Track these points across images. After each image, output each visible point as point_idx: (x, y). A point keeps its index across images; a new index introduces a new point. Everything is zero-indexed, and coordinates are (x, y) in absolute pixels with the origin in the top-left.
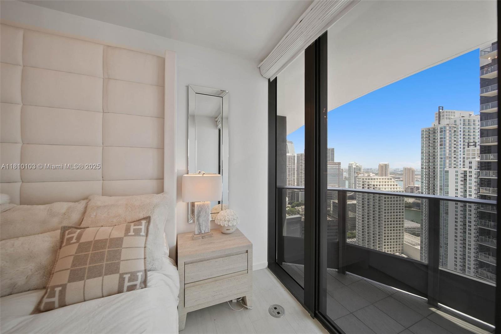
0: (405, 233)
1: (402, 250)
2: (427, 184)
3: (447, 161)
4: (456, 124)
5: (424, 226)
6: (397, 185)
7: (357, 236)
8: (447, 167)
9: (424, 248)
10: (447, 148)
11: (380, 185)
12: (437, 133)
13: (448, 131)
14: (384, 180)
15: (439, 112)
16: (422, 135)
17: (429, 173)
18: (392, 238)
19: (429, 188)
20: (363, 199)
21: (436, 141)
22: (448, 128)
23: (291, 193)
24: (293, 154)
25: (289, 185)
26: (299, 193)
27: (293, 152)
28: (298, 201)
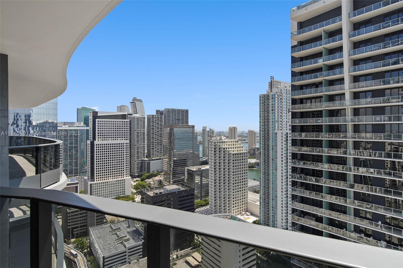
0: (249, 192)
1: (247, 208)
2: (263, 145)
3: (276, 124)
4: (281, 93)
5: (262, 183)
6: (242, 148)
7: (210, 203)
8: (277, 130)
9: (262, 203)
10: (276, 113)
11: (229, 148)
12: (269, 100)
13: (276, 99)
14: (232, 143)
15: (271, 81)
16: (260, 101)
17: (265, 135)
18: (239, 198)
19: (265, 148)
20: (215, 163)
21: (269, 106)
22: (276, 96)
23: (141, 163)
24: (142, 115)
25: (138, 154)
26: (150, 163)
27: (143, 113)
28: (149, 172)
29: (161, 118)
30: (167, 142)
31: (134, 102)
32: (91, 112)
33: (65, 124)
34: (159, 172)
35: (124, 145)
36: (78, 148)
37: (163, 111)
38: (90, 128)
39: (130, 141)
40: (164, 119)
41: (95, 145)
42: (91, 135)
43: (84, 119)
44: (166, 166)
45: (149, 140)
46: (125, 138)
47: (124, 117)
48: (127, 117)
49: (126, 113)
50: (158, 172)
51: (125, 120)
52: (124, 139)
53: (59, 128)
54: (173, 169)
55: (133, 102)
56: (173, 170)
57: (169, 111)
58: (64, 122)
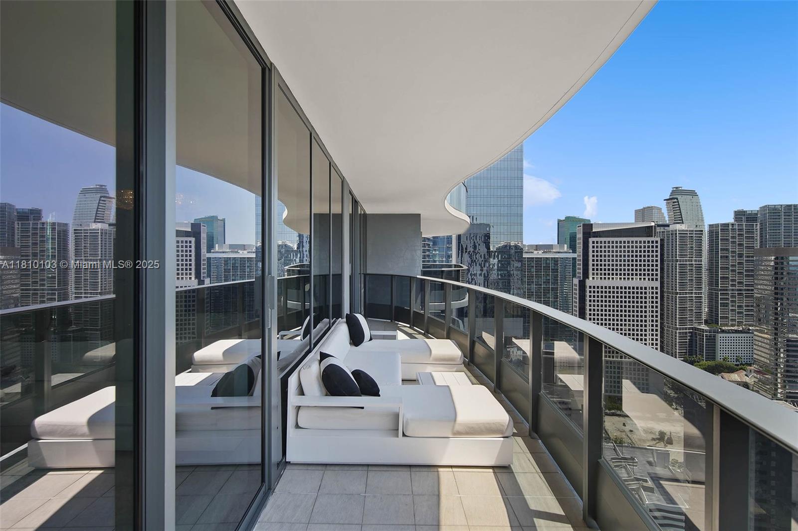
23: (690, 334)
24: (697, 226)
25: (682, 313)
26: (715, 336)
27: (698, 220)
28: (714, 359)
29: (750, 231)
30: (767, 290)
31: (675, 199)
32: (580, 226)
33: (537, 247)
34: (741, 364)
35: (647, 291)
36: (557, 290)
37: (756, 212)
38: (579, 254)
39: (662, 283)
40: (759, 233)
41: (588, 287)
42: (579, 269)
43: (570, 238)
44: (767, 351)
45: (713, 282)
46: (651, 277)
47: (648, 231)
48: (655, 231)
49: (653, 224)
50: (738, 363)
51: (650, 239)
52: (647, 279)
53: (525, 255)
54: (787, 361)
55: (671, 197)
56: (788, 364)
57: (774, 213)
58: (537, 246)
